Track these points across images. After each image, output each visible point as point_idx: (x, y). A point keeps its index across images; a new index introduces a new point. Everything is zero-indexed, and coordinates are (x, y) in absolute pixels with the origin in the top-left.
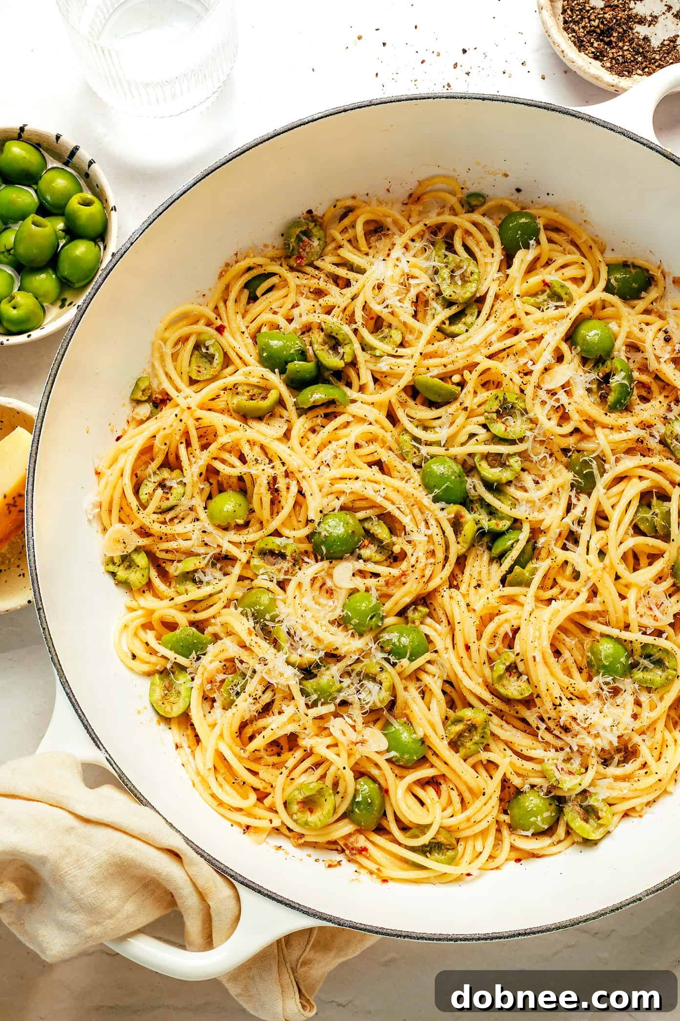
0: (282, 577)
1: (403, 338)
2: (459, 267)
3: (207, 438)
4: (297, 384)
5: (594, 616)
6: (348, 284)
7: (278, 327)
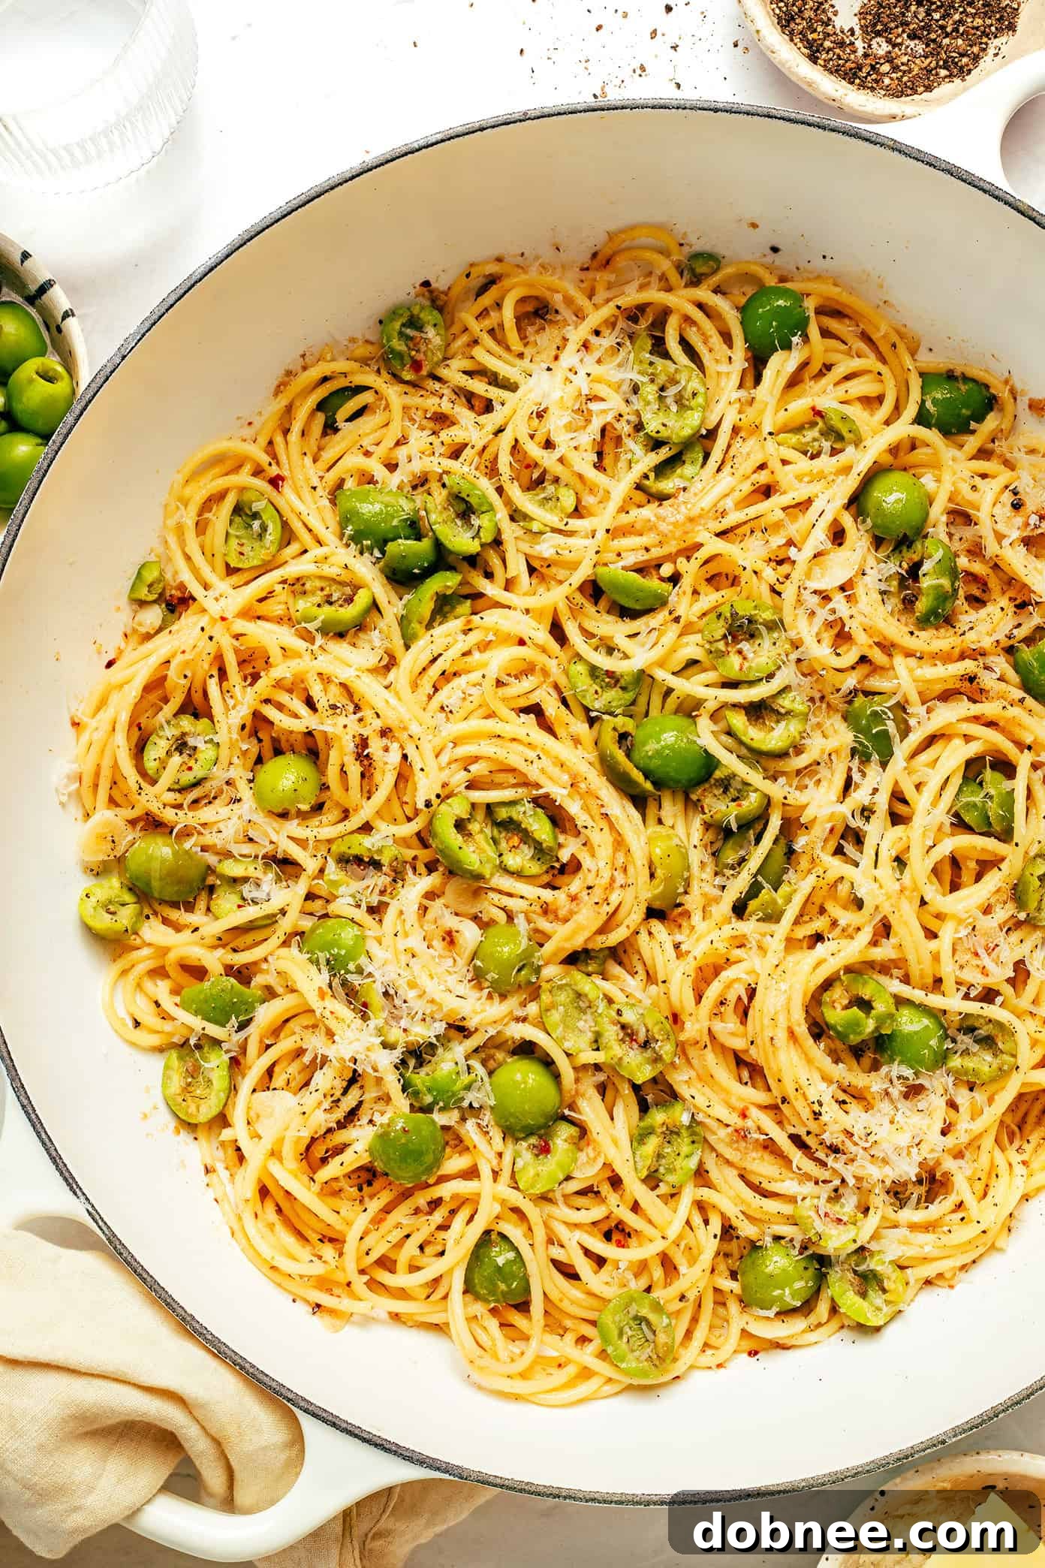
0: (375, 900)
1: (578, 500)
2: (674, 382)
3: (253, 665)
4: (402, 578)
5: (884, 968)
6: (488, 407)
7: (371, 481)
